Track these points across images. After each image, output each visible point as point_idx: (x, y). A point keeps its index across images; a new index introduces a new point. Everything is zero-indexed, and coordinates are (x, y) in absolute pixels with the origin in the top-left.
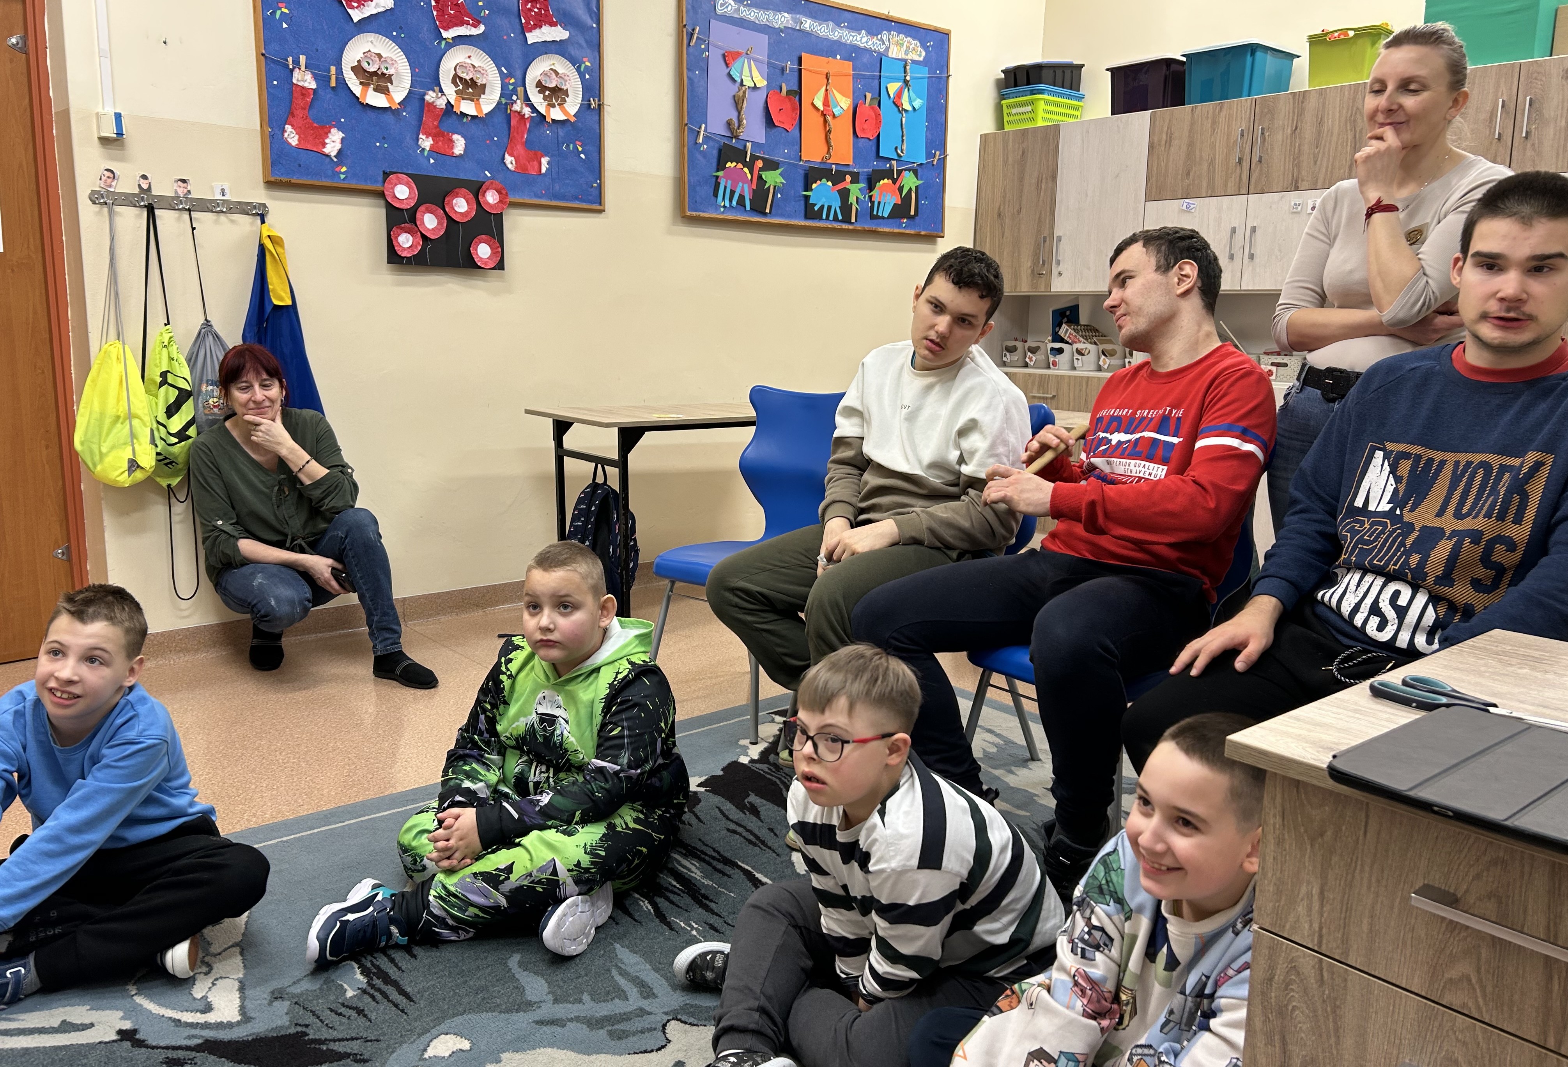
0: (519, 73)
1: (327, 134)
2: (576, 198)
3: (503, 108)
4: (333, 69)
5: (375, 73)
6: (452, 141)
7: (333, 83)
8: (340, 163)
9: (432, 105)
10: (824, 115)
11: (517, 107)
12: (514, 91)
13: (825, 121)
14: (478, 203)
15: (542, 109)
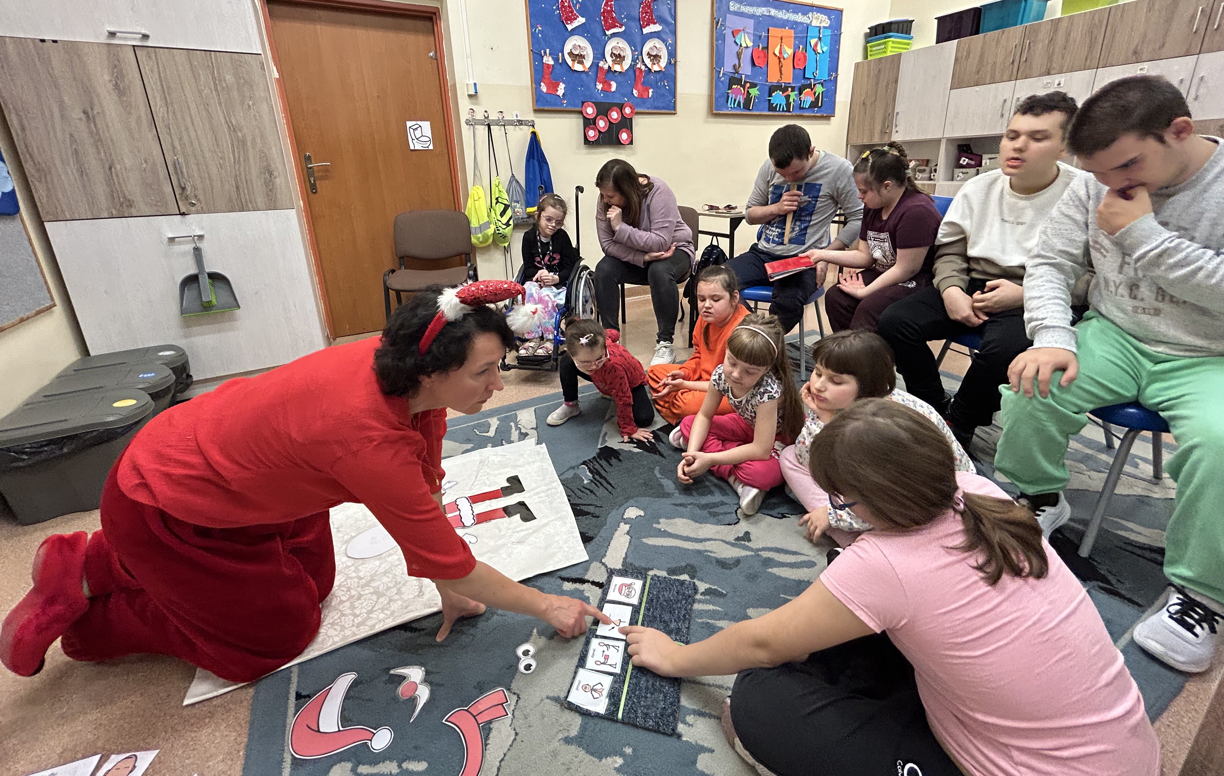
0: (639, 49)
1: (558, 85)
2: (664, 108)
3: (632, 67)
4: (560, 54)
5: (578, 55)
6: (610, 85)
7: (560, 61)
8: (564, 99)
9: (602, 68)
11: (638, 66)
14: (622, 113)
15: (650, 66)
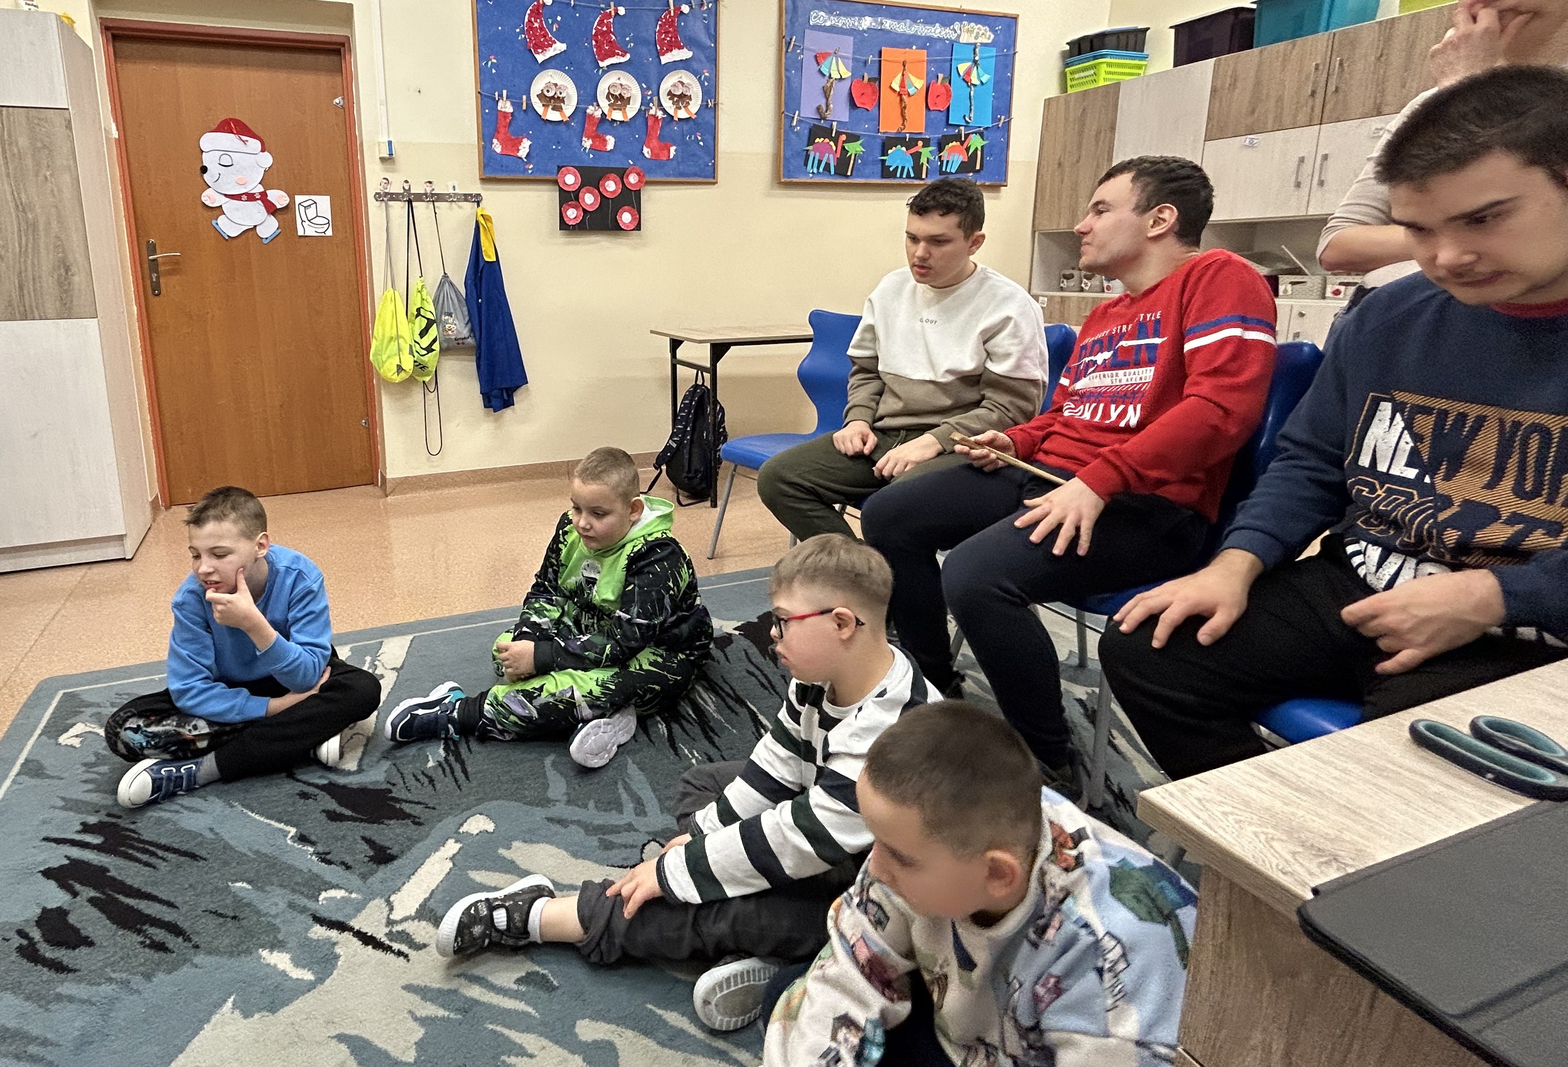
0: (654, 87)
1: (520, 142)
2: (695, 175)
3: (642, 113)
4: (524, 97)
5: (553, 97)
6: (605, 140)
7: (524, 107)
8: (528, 162)
9: (591, 116)
10: (900, 95)
11: (652, 112)
12: (651, 100)
13: (901, 100)
14: (623, 184)
15: (671, 112)
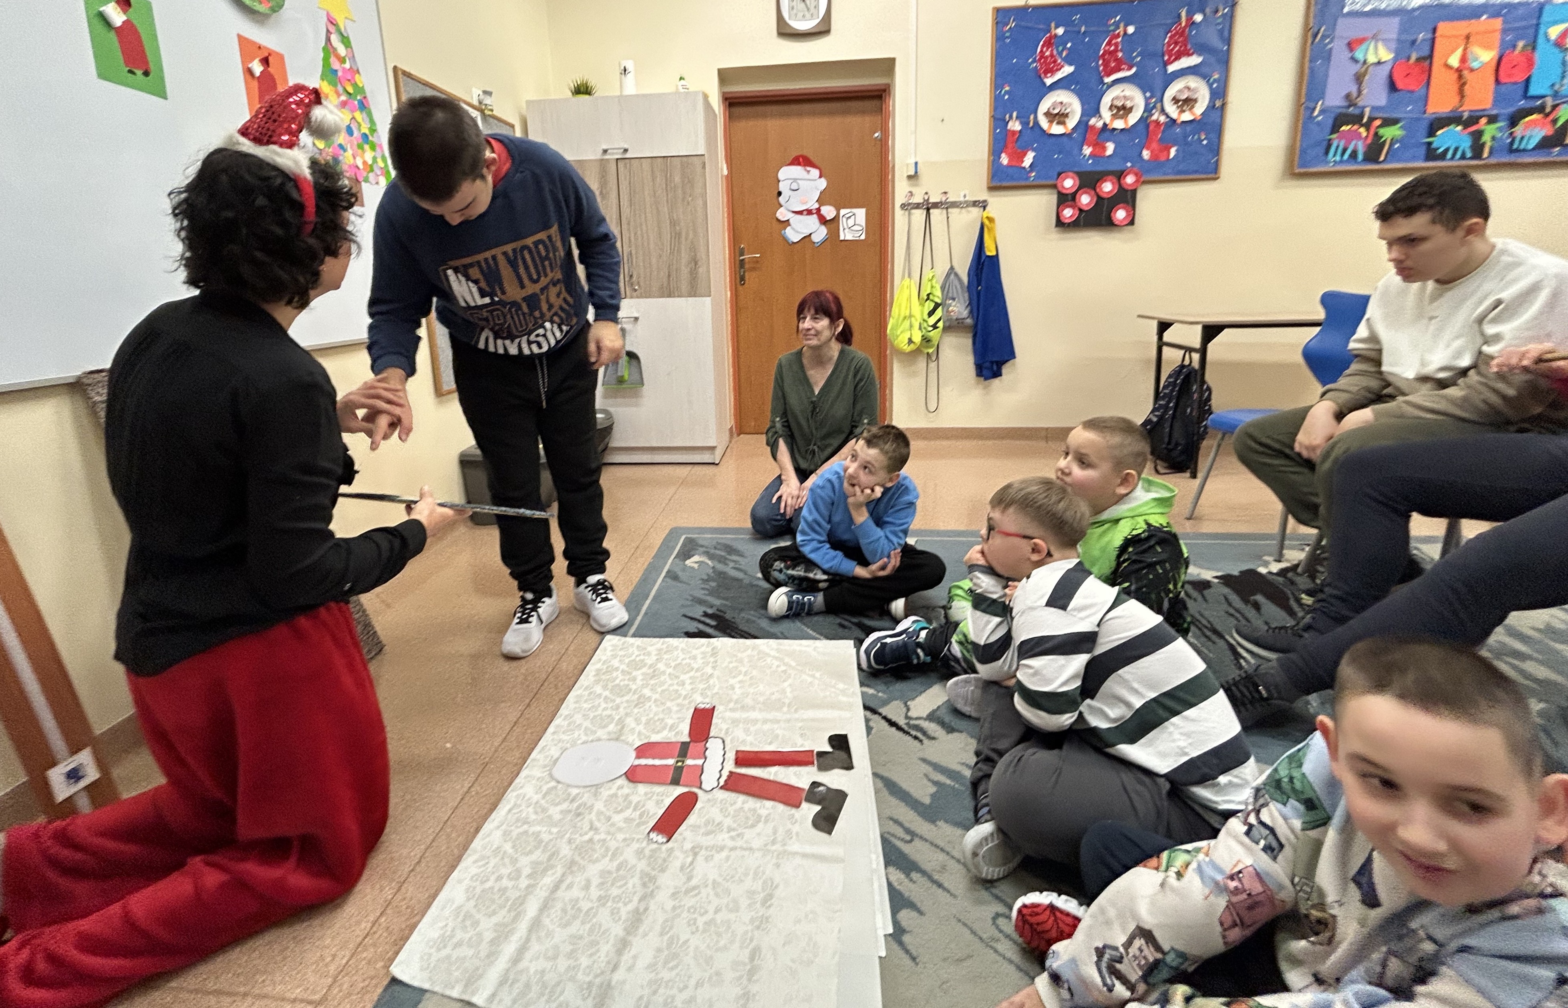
0: (1159, 94)
1: (1025, 154)
2: (1196, 172)
3: (1143, 120)
4: (1032, 117)
5: (1058, 114)
6: (1105, 147)
7: (1031, 124)
8: (1031, 171)
9: (1093, 127)
10: (1459, 71)
11: (1154, 117)
12: (1154, 107)
13: (1461, 77)
14: (1120, 184)
15: (1175, 116)
